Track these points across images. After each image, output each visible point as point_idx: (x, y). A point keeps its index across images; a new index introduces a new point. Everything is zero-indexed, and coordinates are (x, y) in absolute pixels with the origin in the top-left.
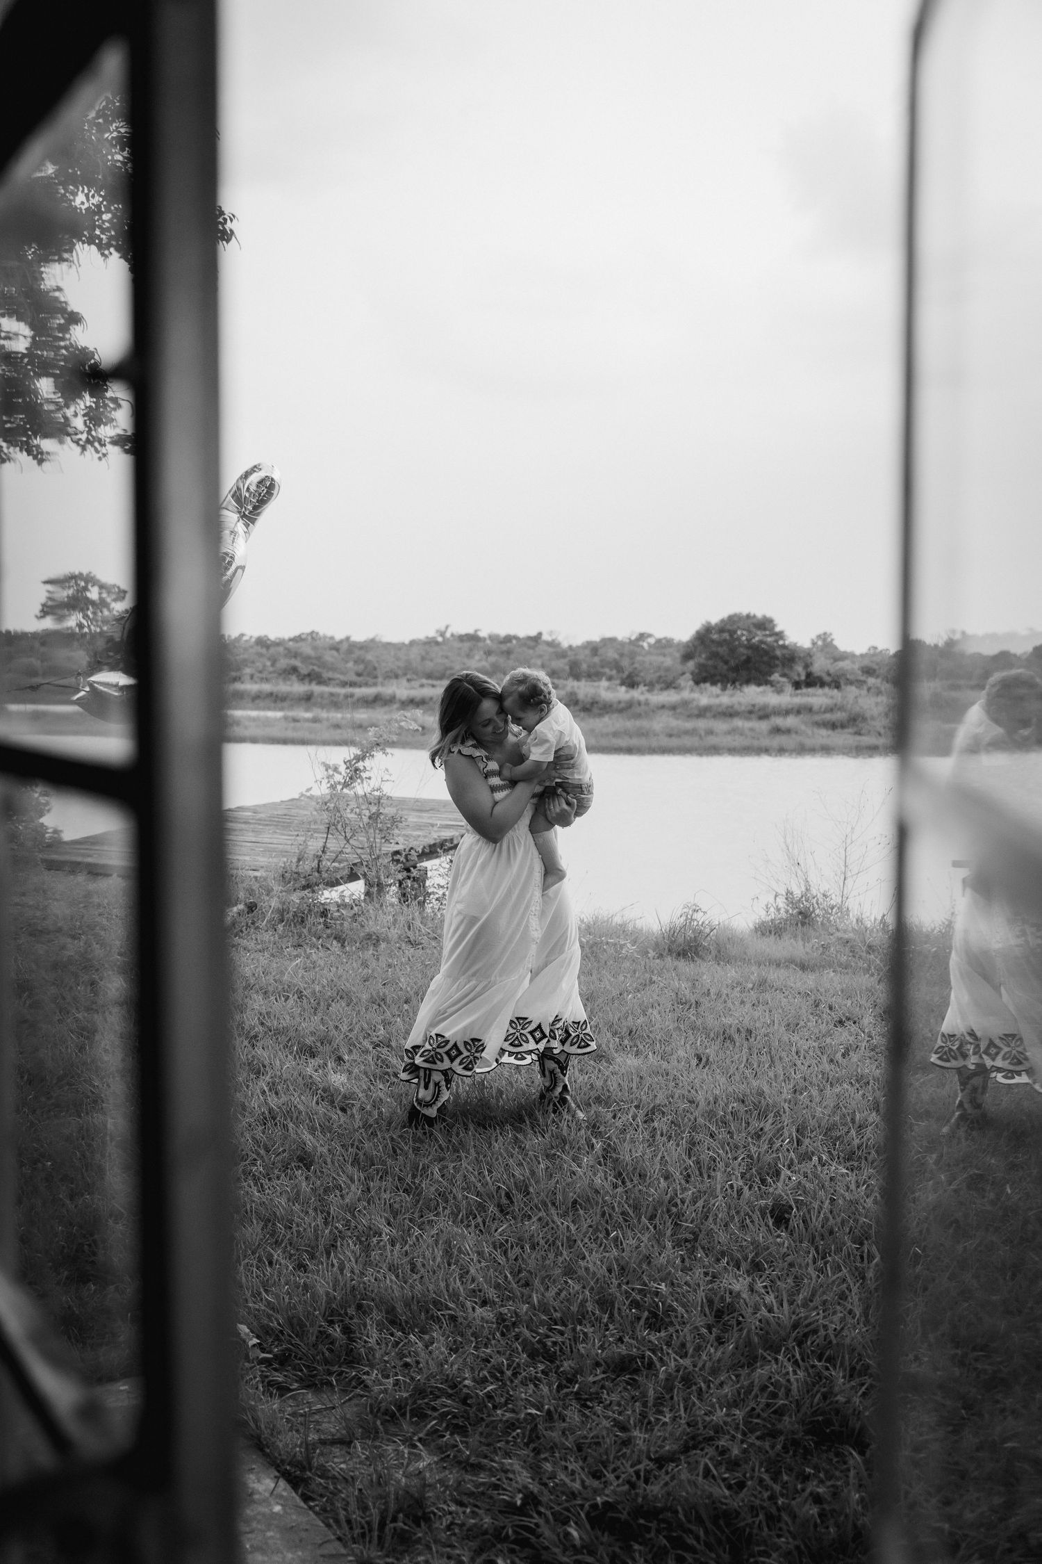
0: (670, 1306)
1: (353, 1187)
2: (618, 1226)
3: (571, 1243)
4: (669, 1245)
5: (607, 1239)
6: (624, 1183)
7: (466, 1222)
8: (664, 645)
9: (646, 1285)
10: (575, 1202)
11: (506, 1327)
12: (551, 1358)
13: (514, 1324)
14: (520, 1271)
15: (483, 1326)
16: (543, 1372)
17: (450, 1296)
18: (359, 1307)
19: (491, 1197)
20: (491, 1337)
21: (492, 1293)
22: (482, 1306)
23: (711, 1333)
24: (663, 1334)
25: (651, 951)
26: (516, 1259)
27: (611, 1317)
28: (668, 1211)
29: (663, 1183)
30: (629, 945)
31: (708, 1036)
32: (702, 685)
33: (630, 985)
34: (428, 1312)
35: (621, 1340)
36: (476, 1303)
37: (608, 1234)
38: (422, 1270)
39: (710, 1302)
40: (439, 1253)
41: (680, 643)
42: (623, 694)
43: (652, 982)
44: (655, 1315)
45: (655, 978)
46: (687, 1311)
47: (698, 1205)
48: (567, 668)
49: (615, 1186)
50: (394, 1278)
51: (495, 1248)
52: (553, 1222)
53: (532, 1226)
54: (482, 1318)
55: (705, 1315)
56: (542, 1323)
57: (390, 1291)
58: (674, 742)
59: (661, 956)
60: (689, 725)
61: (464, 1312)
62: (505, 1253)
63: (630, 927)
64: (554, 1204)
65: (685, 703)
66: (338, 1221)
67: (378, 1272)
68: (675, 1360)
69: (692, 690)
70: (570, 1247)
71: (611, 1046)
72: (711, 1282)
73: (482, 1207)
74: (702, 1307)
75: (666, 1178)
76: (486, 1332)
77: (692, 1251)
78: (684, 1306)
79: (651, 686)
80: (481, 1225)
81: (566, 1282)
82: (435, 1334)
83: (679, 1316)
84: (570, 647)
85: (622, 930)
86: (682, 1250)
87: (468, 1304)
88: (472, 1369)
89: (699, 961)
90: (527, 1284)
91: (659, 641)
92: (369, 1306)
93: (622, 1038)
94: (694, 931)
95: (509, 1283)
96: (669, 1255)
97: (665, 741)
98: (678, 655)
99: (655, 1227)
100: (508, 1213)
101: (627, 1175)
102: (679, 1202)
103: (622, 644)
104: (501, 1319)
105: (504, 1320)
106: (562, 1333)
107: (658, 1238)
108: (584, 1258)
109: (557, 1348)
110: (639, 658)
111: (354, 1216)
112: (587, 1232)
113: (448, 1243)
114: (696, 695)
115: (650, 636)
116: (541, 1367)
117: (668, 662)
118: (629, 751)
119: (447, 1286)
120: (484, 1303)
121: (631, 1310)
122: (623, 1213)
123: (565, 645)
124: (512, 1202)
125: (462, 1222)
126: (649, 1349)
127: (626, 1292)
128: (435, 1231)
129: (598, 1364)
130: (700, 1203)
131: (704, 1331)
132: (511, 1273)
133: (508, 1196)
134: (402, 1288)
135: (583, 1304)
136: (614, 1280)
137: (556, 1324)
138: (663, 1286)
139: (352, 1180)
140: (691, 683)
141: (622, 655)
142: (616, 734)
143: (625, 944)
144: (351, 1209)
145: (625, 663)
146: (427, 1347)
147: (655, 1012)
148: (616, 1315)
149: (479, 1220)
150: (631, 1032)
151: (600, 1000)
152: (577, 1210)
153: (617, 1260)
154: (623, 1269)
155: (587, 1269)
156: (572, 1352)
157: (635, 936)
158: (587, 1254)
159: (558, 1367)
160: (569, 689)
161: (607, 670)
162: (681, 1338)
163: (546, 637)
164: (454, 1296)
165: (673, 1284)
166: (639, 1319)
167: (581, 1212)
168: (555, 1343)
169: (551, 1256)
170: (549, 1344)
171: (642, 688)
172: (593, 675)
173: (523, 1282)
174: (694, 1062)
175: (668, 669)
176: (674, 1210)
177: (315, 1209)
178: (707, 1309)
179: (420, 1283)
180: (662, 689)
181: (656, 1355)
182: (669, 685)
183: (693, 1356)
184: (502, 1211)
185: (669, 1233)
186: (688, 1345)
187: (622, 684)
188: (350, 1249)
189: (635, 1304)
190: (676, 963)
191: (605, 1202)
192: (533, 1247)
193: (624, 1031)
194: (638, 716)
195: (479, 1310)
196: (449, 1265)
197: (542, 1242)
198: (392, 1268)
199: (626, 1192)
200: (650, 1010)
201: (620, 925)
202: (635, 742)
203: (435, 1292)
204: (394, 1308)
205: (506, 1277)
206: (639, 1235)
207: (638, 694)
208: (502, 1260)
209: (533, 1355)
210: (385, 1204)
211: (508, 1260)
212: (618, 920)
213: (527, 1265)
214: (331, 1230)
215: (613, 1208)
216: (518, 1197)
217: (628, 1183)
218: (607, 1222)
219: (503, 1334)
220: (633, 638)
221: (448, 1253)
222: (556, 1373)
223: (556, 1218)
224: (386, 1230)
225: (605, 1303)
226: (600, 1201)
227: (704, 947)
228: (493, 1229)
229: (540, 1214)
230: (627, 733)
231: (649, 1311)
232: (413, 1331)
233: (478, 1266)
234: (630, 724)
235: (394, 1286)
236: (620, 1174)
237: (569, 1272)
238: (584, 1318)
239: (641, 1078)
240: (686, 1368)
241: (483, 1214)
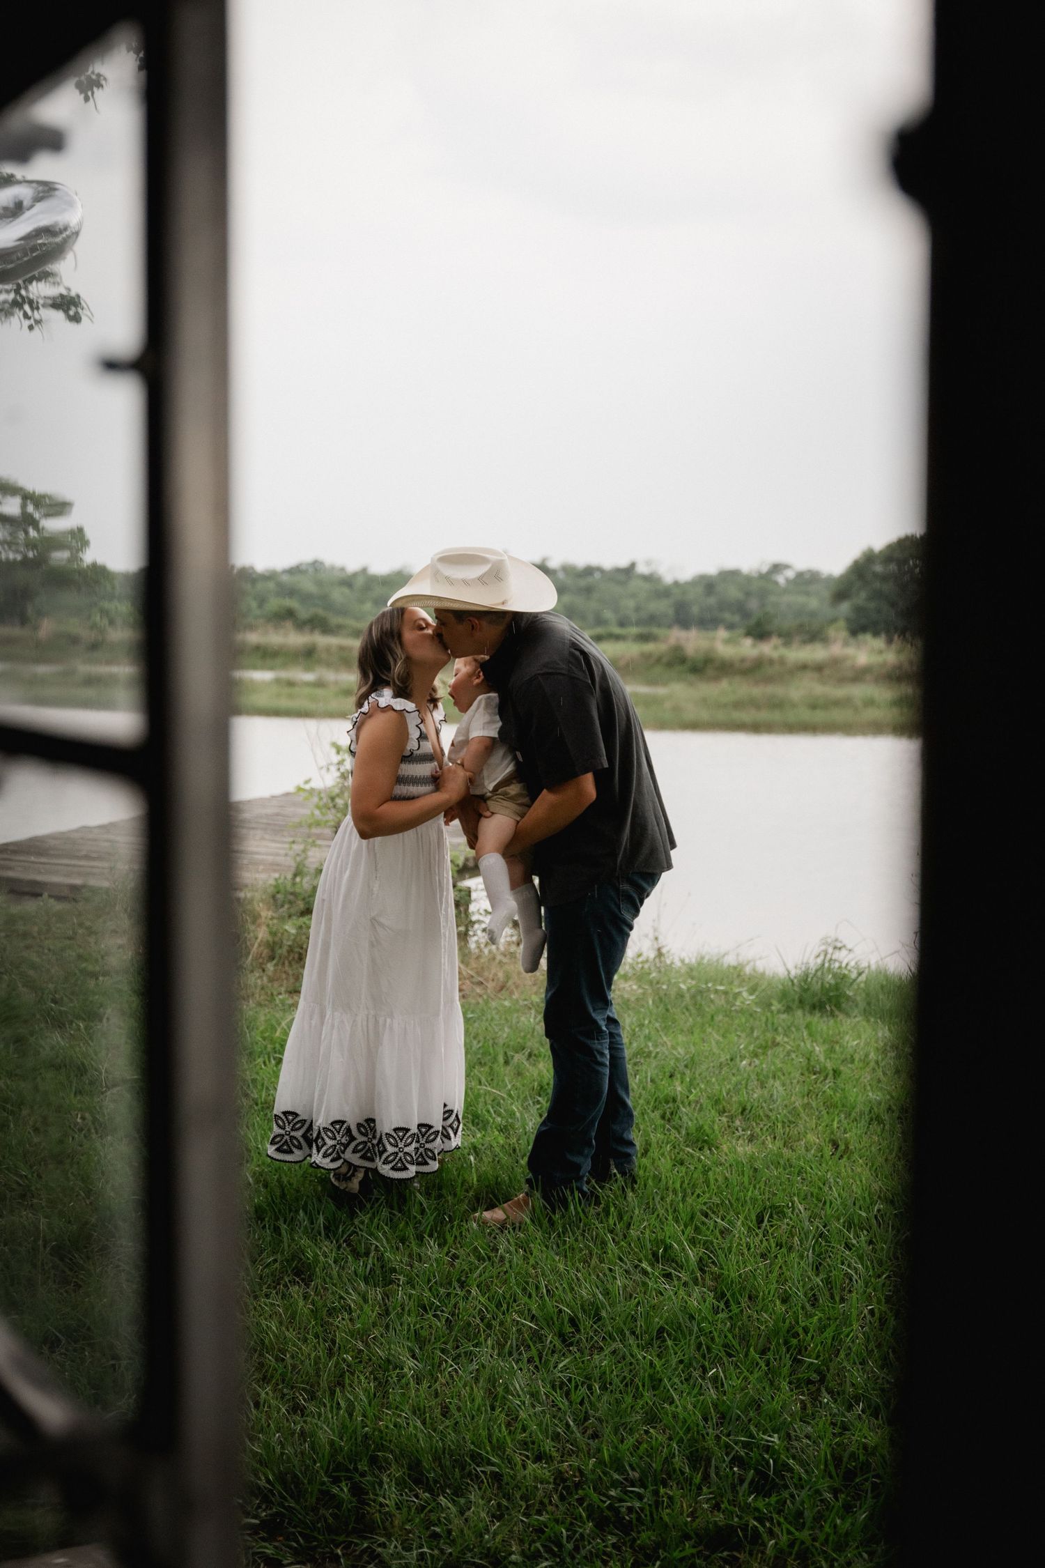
0: (786, 1465)
1: (367, 1308)
2: (717, 1361)
3: (655, 1383)
4: (785, 1385)
5: (703, 1379)
6: (727, 1304)
7: (515, 1355)
8: (807, 580)
9: (753, 1437)
10: (661, 1330)
11: (566, 1488)
12: (626, 1528)
13: (578, 1486)
14: (586, 1418)
15: (536, 1487)
16: (614, 1546)
17: (493, 1449)
18: (373, 1460)
19: (549, 1322)
20: (546, 1501)
21: (548, 1446)
22: (534, 1462)
23: (837, 1499)
24: (773, 1499)
25: (775, 1002)
26: (582, 1403)
27: (706, 1477)
28: (786, 1342)
29: (780, 1307)
30: (745, 994)
31: (848, 1115)
32: (861, 637)
33: (745, 1048)
34: (463, 1468)
35: (717, 1507)
36: (527, 1457)
37: (705, 1371)
38: (457, 1414)
39: (837, 1460)
40: (479, 1394)
41: (830, 579)
42: (748, 648)
43: (775, 1044)
44: (762, 1474)
45: (779, 1039)
46: (806, 1471)
47: (826, 1334)
48: (671, 612)
49: (716, 1311)
50: (419, 1424)
51: (553, 1387)
52: (632, 1356)
53: (602, 1361)
54: (536, 1477)
55: (831, 1477)
56: (615, 1484)
57: (414, 1440)
58: (819, 716)
59: (788, 1009)
60: (840, 692)
61: (512, 1469)
62: (567, 1394)
63: (748, 970)
64: (633, 1333)
65: (835, 662)
66: (347, 1353)
67: (400, 1416)
68: (789, 1532)
69: (846, 644)
70: (654, 1388)
71: (716, 1127)
72: (841, 1434)
73: (537, 1337)
74: (826, 1465)
75: (785, 1301)
76: (540, 1493)
77: (815, 1397)
78: (802, 1463)
79: (787, 637)
80: (537, 1359)
81: (647, 1432)
82: (472, 1497)
83: (796, 1477)
84: (676, 584)
85: (736, 974)
86: (803, 1394)
87: (518, 1459)
88: (521, 1541)
89: (841, 1016)
90: (595, 1436)
91: (800, 575)
92: (386, 1459)
93: (732, 1118)
94: (835, 975)
95: (572, 1432)
96: (786, 1399)
97: (806, 715)
98: (826, 594)
99: (768, 1365)
100: (571, 1344)
101: (733, 1295)
102: (800, 1331)
103: (748, 579)
104: (560, 1477)
105: (564, 1480)
106: (640, 1497)
107: (771, 1376)
108: (672, 1402)
109: (633, 1516)
110: (773, 599)
111: (367, 1345)
112: (676, 1369)
113: (492, 1381)
114: (850, 651)
115: (787, 567)
116: (612, 1539)
117: (814, 603)
118: (756, 728)
119: (490, 1436)
120: (538, 1458)
121: (731, 1468)
122: (726, 1346)
123: (668, 579)
124: (578, 1331)
125: (510, 1354)
126: (755, 1519)
127: (727, 1446)
128: (474, 1366)
129: (686, 1537)
130: (829, 1333)
131: (828, 1496)
132: (574, 1421)
133: (573, 1322)
134: (431, 1437)
135: (668, 1461)
136: (710, 1431)
137: (633, 1486)
138: (775, 1438)
139: (365, 1300)
140: (844, 634)
141: (748, 594)
142: (738, 705)
143: (740, 993)
144: (363, 1335)
145: (753, 604)
146: (462, 1513)
147: (777, 1083)
148: (713, 1475)
149: (534, 1352)
150: (744, 1109)
151: (704, 1067)
152: (665, 1341)
153: (715, 1406)
154: (723, 1416)
155: (675, 1416)
156: (653, 1520)
157: (755, 983)
158: (676, 1397)
159: (634, 1540)
160: (672, 641)
161: (727, 616)
162: (798, 1504)
163: (642, 569)
164: (499, 1448)
165: (789, 1436)
166: (742, 1481)
167: (669, 1343)
168: (630, 1509)
169: (629, 1400)
170: (624, 1510)
171: (775, 641)
172: (708, 622)
173: (590, 1432)
174: (828, 1150)
175: (813, 614)
176: (794, 1341)
177: (317, 1336)
178: (832, 1468)
179: (455, 1431)
180: (804, 642)
181: (764, 1526)
182: (814, 635)
183: (812, 1528)
184: (564, 1341)
185: (785, 1371)
186: (806, 1513)
187: (749, 633)
188: (361, 1389)
189: (737, 1460)
190: (809, 1018)
191: (700, 1330)
192: (604, 1388)
193: (735, 1108)
194: (769, 680)
195: (532, 1466)
196: (493, 1409)
197: (616, 1381)
198: (418, 1411)
199: (731, 1318)
200: (771, 1081)
201: (735, 968)
202: (764, 715)
203: (473, 1443)
204: (419, 1463)
205: (568, 1425)
206: (746, 1373)
207: (768, 649)
208: (563, 1403)
209: (602, 1524)
210: (409, 1330)
211: (571, 1403)
212: (730, 960)
213: (596, 1410)
214: (337, 1363)
215: (713, 1339)
216: (586, 1322)
217: (734, 1306)
218: (704, 1357)
219: (562, 1498)
220: (765, 569)
221: (491, 1394)
222: (631, 1547)
223: (636, 1350)
224: (411, 1363)
225: (698, 1458)
226: (696, 1329)
227: (848, 998)
228: (552, 1365)
229: (614, 1346)
230: (754, 704)
231: (756, 1469)
232: (444, 1492)
233: (531, 1411)
234: (757, 691)
235: (419, 1435)
236: (723, 1295)
237: (652, 1418)
238: (670, 1478)
239: (756, 1170)
240: (803, 1543)
241: (539, 1346)
